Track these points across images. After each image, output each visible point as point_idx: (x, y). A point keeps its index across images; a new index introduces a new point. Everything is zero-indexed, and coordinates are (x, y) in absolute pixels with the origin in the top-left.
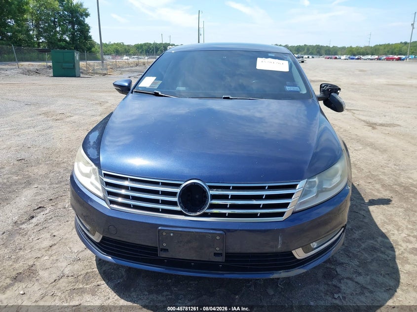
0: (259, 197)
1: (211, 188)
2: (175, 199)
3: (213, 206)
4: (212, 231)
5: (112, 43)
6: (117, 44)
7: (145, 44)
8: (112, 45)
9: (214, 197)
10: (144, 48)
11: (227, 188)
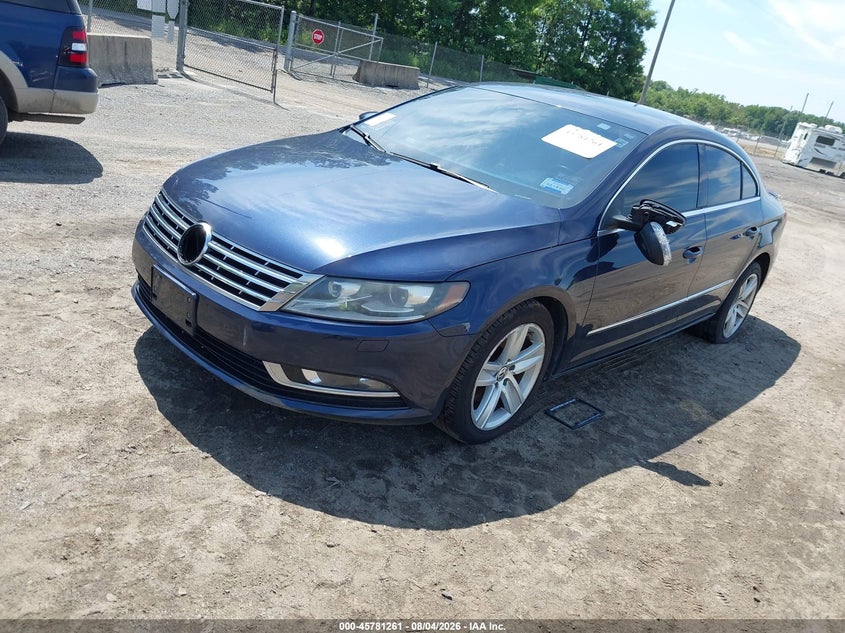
0: (251, 272)
1: (214, 239)
2: (179, 237)
3: (204, 262)
4: (184, 287)
5: (700, 92)
6: (708, 97)
7: (773, 110)
8: (698, 96)
9: (212, 252)
10: (768, 117)
11: (228, 246)
